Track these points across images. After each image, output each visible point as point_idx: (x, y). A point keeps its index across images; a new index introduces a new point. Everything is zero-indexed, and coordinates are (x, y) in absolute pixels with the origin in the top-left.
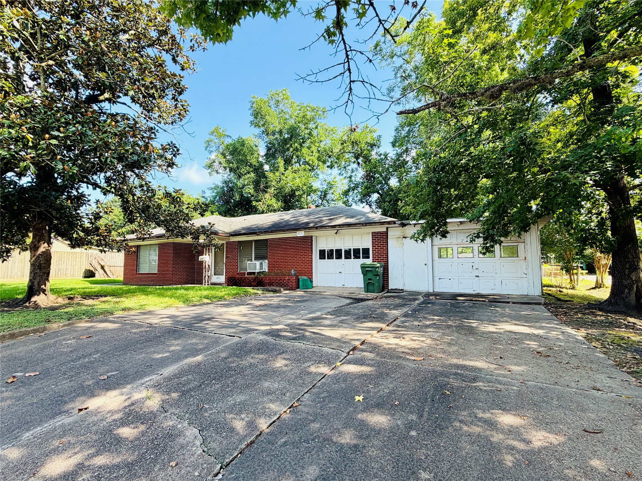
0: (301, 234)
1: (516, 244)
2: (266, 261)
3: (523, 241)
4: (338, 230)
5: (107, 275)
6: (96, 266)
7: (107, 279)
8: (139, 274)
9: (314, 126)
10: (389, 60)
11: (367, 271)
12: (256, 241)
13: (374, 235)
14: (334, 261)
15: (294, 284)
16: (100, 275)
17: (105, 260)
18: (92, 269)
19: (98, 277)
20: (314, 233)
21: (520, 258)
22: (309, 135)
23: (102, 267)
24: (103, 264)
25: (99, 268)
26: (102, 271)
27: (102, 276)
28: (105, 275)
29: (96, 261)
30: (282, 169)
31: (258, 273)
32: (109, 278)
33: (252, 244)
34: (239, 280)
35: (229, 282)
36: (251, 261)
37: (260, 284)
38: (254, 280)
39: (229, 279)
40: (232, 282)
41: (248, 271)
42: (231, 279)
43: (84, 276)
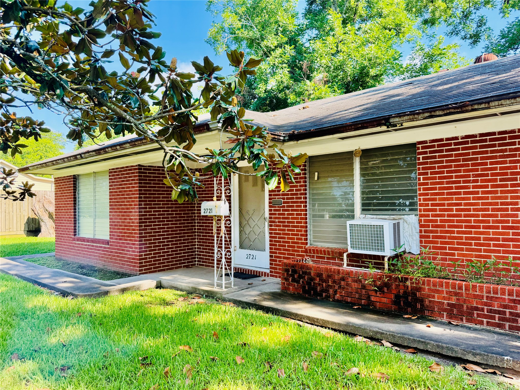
2: (413, 219)
6: (40, 214)
25: (45, 217)
29: (41, 205)
31: (393, 260)
33: (352, 164)
34: (322, 280)
35: (286, 279)
36: (353, 217)
37: (408, 304)
38: (380, 289)
39: (287, 271)
40: (298, 282)
41: (351, 251)
42: (294, 271)
43: (27, 229)
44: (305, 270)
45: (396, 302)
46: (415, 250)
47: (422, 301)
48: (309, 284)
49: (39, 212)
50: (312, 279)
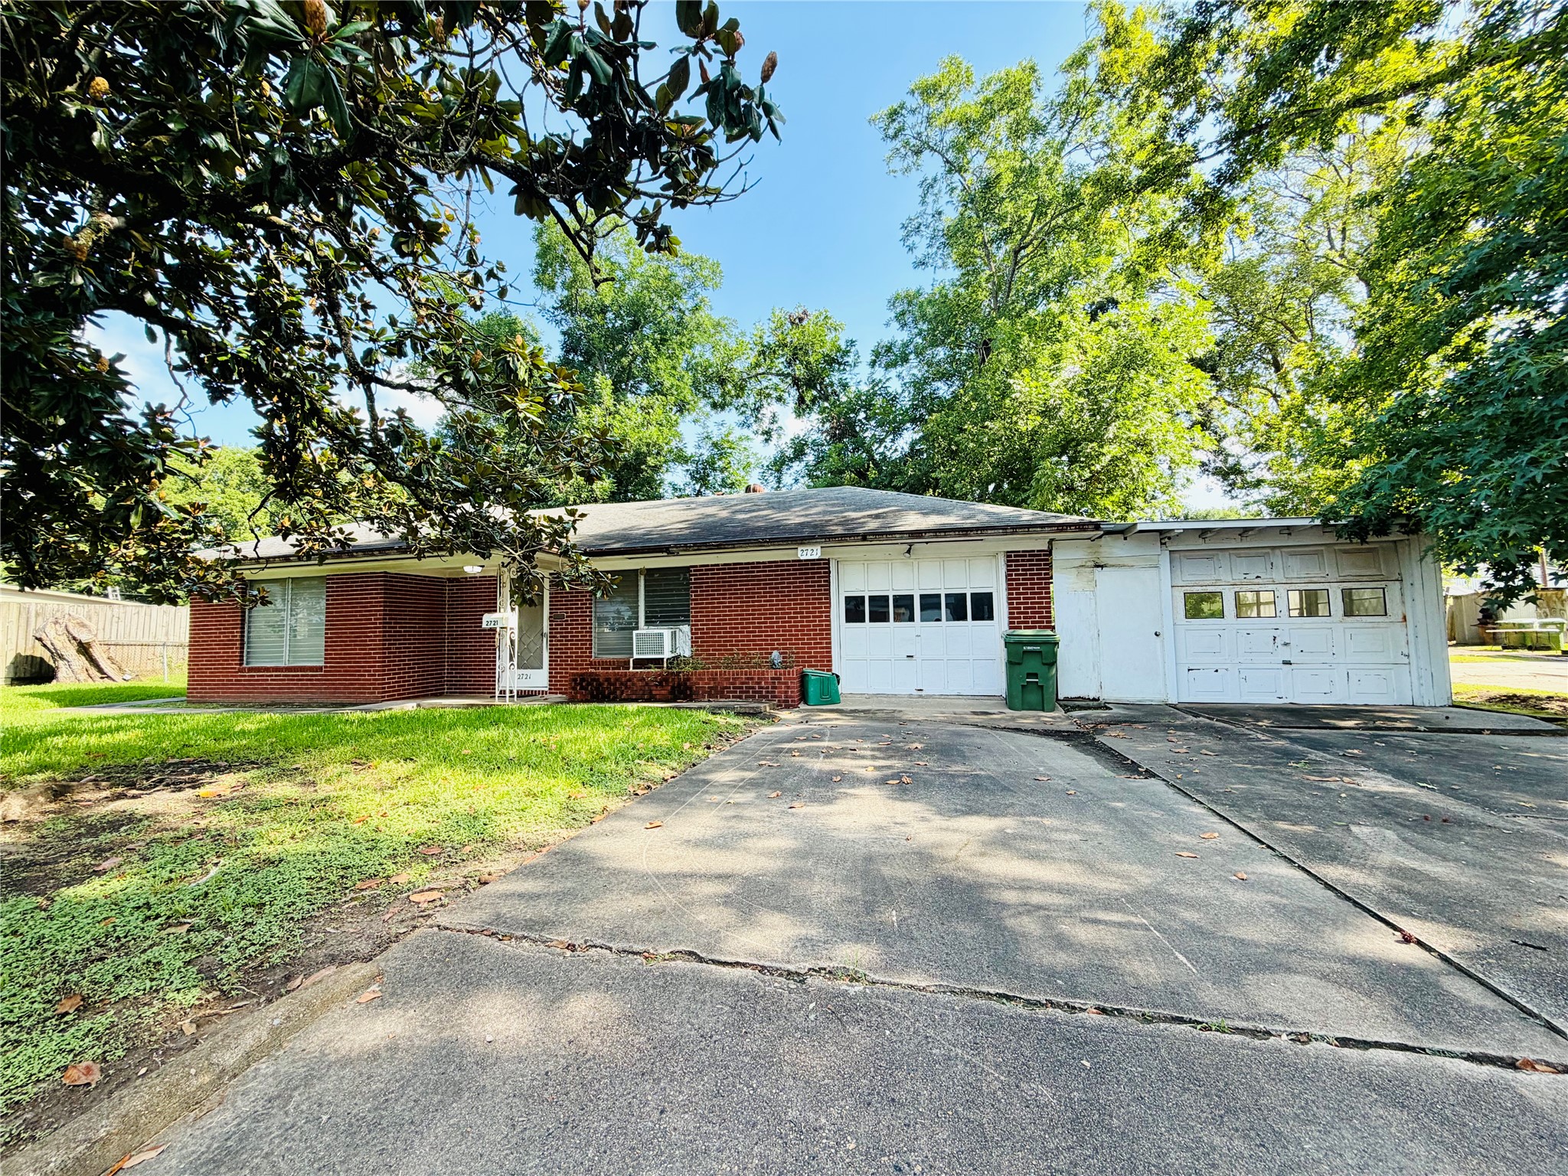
0: (810, 553)
1: (1382, 584)
2: (686, 628)
3: (1397, 577)
4: (911, 545)
5: (100, 670)
6: (58, 645)
7: (102, 684)
8: (251, 670)
9: (690, 305)
10: (911, 159)
11: (1025, 652)
12: (650, 572)
13: (1012, 558)
14: (891, 628)
15: (795, 692)
16: (72, 675)
17: (93, 626)
18: (40, 652)
19: (65, 682)
20: (836, 553)
21: (1393, 619)
22: (678, 324)
23: (84, 649)
24: (84, 637)
25: (70, 651)
26: (81, 662)
27: (83, 676)
28: (93, 671)
29: (61, 629)
30: (608, 400)
31: (671, 661)
32: (106, 684)
33: (637, 581)
34: (610, 684)
35: (574, 688)
36: (637, 628)
37: (681, 692)
38: (660, 683)
39: (575, 680)
40: (586, 689)
41: (636, 656)
42: (583, 680)
43: (12, 675)
44: (594, 678)
45: (672, 692)
46: (688, 654)
47: (690, 688)
48: (597, 689)
49: (55, 642)
50: (601, 684)
